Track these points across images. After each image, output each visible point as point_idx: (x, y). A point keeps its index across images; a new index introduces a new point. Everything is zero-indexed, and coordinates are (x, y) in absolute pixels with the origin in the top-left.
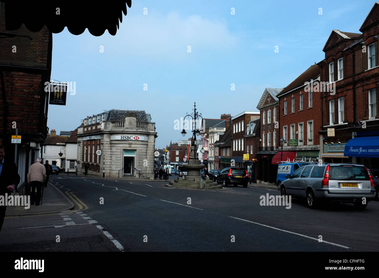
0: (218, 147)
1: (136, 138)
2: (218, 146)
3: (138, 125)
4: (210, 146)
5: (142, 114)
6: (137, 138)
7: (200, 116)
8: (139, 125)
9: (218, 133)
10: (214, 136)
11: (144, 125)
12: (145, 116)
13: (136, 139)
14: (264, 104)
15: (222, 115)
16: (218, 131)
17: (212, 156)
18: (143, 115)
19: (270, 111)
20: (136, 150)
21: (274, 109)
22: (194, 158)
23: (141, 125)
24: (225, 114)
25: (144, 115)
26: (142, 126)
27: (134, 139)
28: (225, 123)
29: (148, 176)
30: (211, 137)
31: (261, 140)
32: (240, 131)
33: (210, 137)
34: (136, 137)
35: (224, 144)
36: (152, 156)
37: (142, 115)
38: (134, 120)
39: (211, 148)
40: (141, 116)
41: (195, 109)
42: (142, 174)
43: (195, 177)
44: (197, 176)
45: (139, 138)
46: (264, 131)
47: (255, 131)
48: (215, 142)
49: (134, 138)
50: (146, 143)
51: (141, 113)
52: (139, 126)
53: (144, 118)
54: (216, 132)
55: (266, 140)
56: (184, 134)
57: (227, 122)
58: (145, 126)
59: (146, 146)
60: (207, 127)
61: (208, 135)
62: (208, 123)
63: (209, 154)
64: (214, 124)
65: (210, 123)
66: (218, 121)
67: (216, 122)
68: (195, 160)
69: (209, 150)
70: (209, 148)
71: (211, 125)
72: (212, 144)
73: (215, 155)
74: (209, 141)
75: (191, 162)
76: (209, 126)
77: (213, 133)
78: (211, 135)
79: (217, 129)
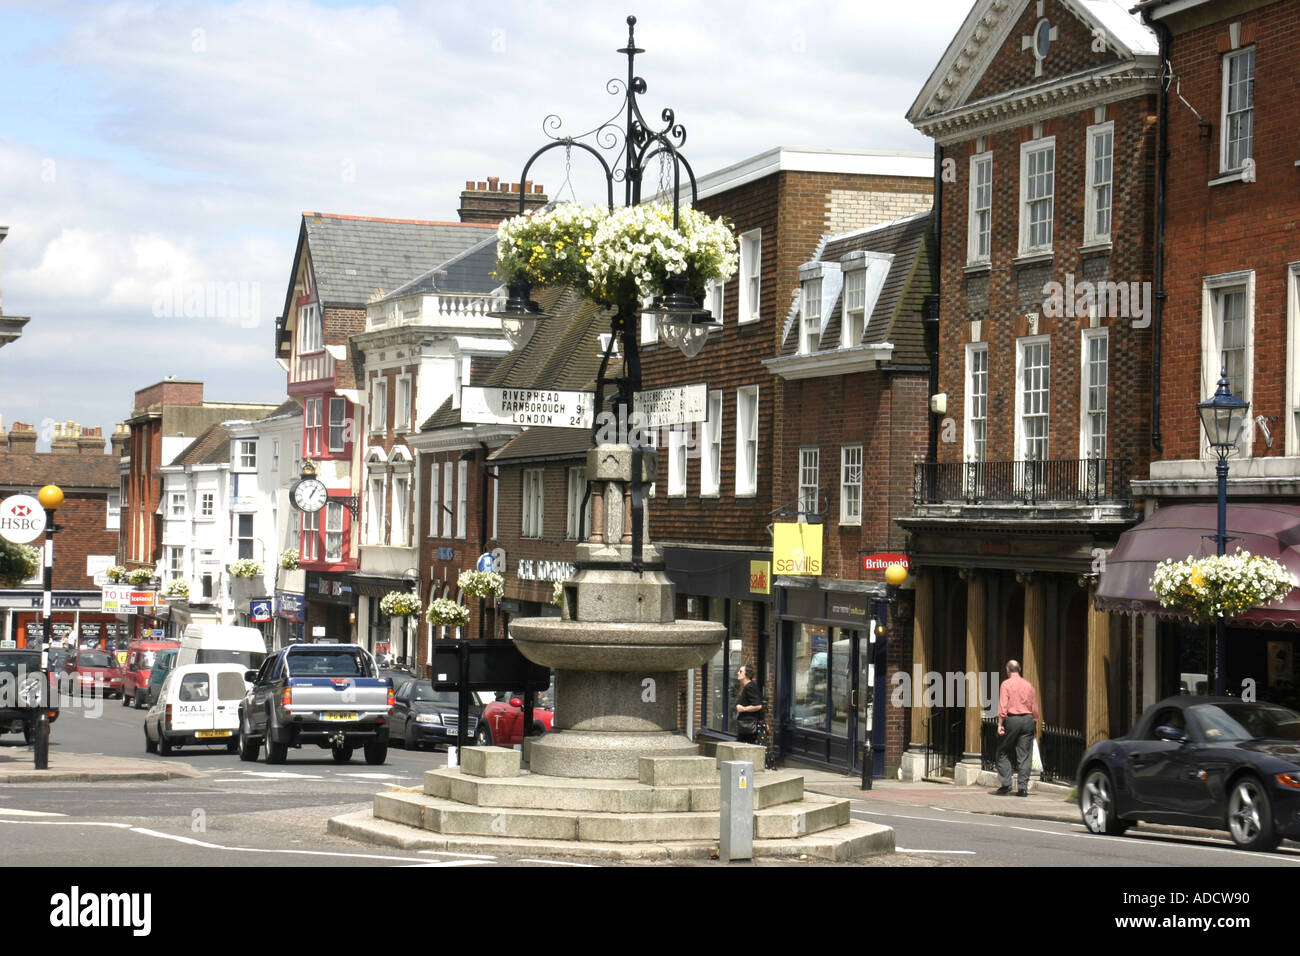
0: (463, 464)
2: (468, 456)
4: (379, 451)
10: (413, 370)
14: (979, 86)
15: (470, 185)
16: (453, 320)
17: (398, 538)
19: (1050, 142)
21: (1091, 133)
22: (627, 557)
30: (390, 374)
31: (941, 402)
33: (374, 374)
39: (391, 470)
41: (636, 86)
46: (976, 327)
47: (889, 325)
54: (440, 337)
55: (998, 407)
60: (351, 289)
61: (358, 357)
62: (355, 256)
63: (364, 526)
64: (408, 265)
65: (374, 252)
66: (438, 239)
67: (423, 243)
68: (641, 577)
69: (361, 491)
70: (369, 468)
71: (383, 271)
72: (395, 432)
73: (429, 533)
74: (363, 408)
75: (600, 598)
76: (366, 279)
77: (404, 342)
78: (391, 354)
79: (445, 306)
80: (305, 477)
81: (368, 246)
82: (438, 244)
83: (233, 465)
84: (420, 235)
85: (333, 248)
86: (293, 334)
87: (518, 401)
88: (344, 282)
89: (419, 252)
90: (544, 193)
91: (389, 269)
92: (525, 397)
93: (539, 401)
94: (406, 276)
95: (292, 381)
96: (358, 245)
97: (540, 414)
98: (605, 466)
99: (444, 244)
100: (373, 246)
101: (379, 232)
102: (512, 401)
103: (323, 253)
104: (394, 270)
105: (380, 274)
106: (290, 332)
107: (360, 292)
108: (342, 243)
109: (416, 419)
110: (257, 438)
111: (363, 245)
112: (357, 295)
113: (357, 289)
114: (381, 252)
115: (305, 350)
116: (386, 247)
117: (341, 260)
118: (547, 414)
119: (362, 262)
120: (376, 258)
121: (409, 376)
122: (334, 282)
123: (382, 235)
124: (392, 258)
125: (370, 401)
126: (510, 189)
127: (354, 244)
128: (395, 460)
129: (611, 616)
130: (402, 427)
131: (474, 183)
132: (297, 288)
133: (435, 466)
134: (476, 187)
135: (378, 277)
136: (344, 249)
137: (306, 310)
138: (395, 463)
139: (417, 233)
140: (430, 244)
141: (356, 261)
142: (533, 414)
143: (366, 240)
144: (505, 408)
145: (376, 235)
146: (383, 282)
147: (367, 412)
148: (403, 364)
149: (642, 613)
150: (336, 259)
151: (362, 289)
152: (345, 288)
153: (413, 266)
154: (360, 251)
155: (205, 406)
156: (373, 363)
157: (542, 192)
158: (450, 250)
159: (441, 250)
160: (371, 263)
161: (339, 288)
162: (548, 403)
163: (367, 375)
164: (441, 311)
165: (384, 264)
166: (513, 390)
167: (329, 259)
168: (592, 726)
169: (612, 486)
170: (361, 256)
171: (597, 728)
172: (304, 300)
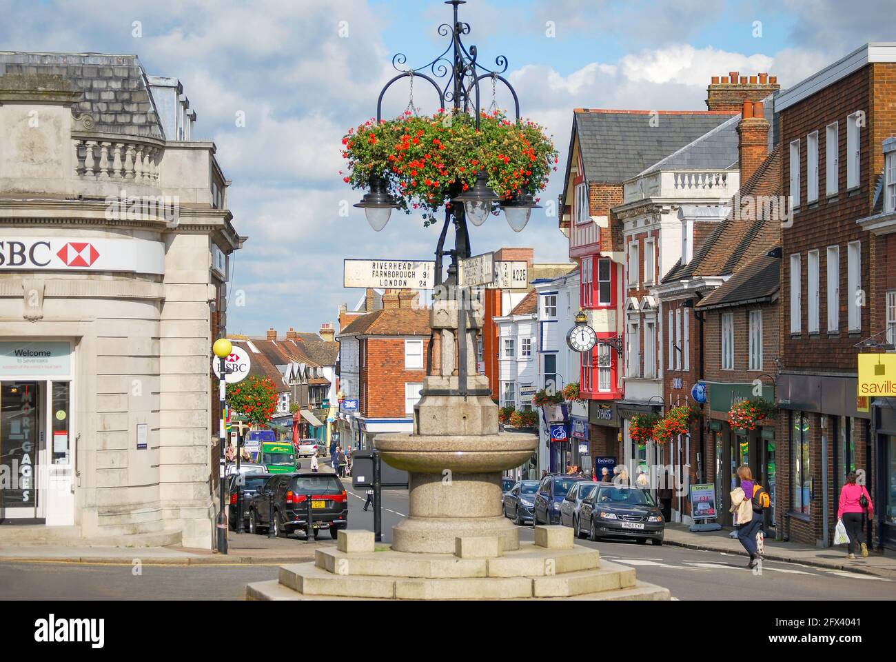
0: (686, 310)
1: (72, 254)
2: (689, 303)
3: (90, 163)
4: (634, 300)
5: (116, 78)
6: (86, 254)
7: (492, 75)
8: (97, 159)
9: (687, 210)
10: (656, 234)
11: (129, 158)
12: (138, 97)
13: (79, 261)
15: (714, 79)
16: (686, 193)
17: (649, 370)
18: (124, 90)
20: (77, 339)
22: (454, 384)
23: (111, 159)
24: (734, 76)
25: (135, 85)
26: (117, 165)
27: (58, 264)
28: (735, 139)
29: (171, 527)
30: (641, 237)
32: (832, 188)
33: (630, 239)
34: (79, 247)
35: (726, 284)
36: (195, 379)
37: (116, 85)
38: (58, 125)
39: (643, 316)
40: (108, 96)
42: (128, 513)
43: (467, 526)
44: (478, 519)
45: (95, 255)
48: (665, 272)
49: (63, 254)
50: (154, 290)
51: (109, 73)
52: (97, 171)
53: (133, 108)
54: (676, 205)
56: (379, 213)
57: (750, 129)
58: (138, 167)
59: (149, 310)
60: (612, 169)
61: (617, 225)
62: (616, 142)
63: (626, 361)
64: (660, 148)
65: (632, 138)
66: (685, 125)
67: (673, 130)
68: (466, 400)
69: (624, 333)
70: (628, 314)
71: (638, 154)
72: (644, 285)
73: (668, 367)
74: (623, 266)
75: (434, 417)
76: (625, 161)
77: (649, 212)
78: (641, 223)
79: (679, 181)
80: (578, 324)
81: (627, 134)
82: (686, 130)
83: (539, 315)
84: (670, 123)
85: (598, 137)
86: (572, 207)
87: (383, 270)
88: (607, 165)
89: (669, 137)
90: (778, 83)
91: (644, 152)
92: (388, 267)
93: (398, 270)
94: (658, 157)
95: (572, 246)
96: (619, 134)
97: (398, 279)
98: (439, 317)
99: (690, 130)
100: (632, 134)
101: (637, 122)
102: (379, 270)
103: (590, 142)
104: (648, 152)
105: (637, 157)
106: (570, 206)
107: (620, 172)
108: (605, 133)
109: (658, 274)
110: (557, 293)
111: (623, 134)
112: (616, 174)
113: (617, 170)
114: (638, 139)
115: (580, 220)
116: (641, 134)
117: (604, 146)
118: (403, 279)
119: (622, 147)
120: (633, 143)
121: (653, 239)
122: (598, 164)
123: (639, 125)
124: (647, 143)
125: (628, 261)
126: (749, 82)
127: (615, 133)
128: (645, 308)
129: (442, 431)
130: (650, 281)
131: (718, 78)
132: (573, 170)
133: (671, 313)
134: (720, 81)
135: (635, 159)
136: (607, 138)
137: (580, 188)
138: (644, 311)
139: (667, 121)
140: (678, 130)
141: (617, 147)
142: (393, 279)
143: (626, 129)
144: (375, 275)
145: (634, 125)
146: (639, 163)
147: (626, 270)
148: (649, 230)
149: (466, 428)
150: (600, 146)
151: (621, 169)
152: (608, 169)
153: (664, 148)
154: (621, 138)
155: (535, 267)
156: (629, 229)
157: (775, 82)
158: (695, 135)
159: (688, 135)
160: (629, 147)
161: (603, 169)
162: (403, 271)
163: (625, 239)
164: (676, 185)
165: (639, 148)
166: (379, 262)
167: (595, 146)
168: (429, 514)
169: (445, 332)
170: (621, 143)
171: (433, 515)
172: (578, 180)
